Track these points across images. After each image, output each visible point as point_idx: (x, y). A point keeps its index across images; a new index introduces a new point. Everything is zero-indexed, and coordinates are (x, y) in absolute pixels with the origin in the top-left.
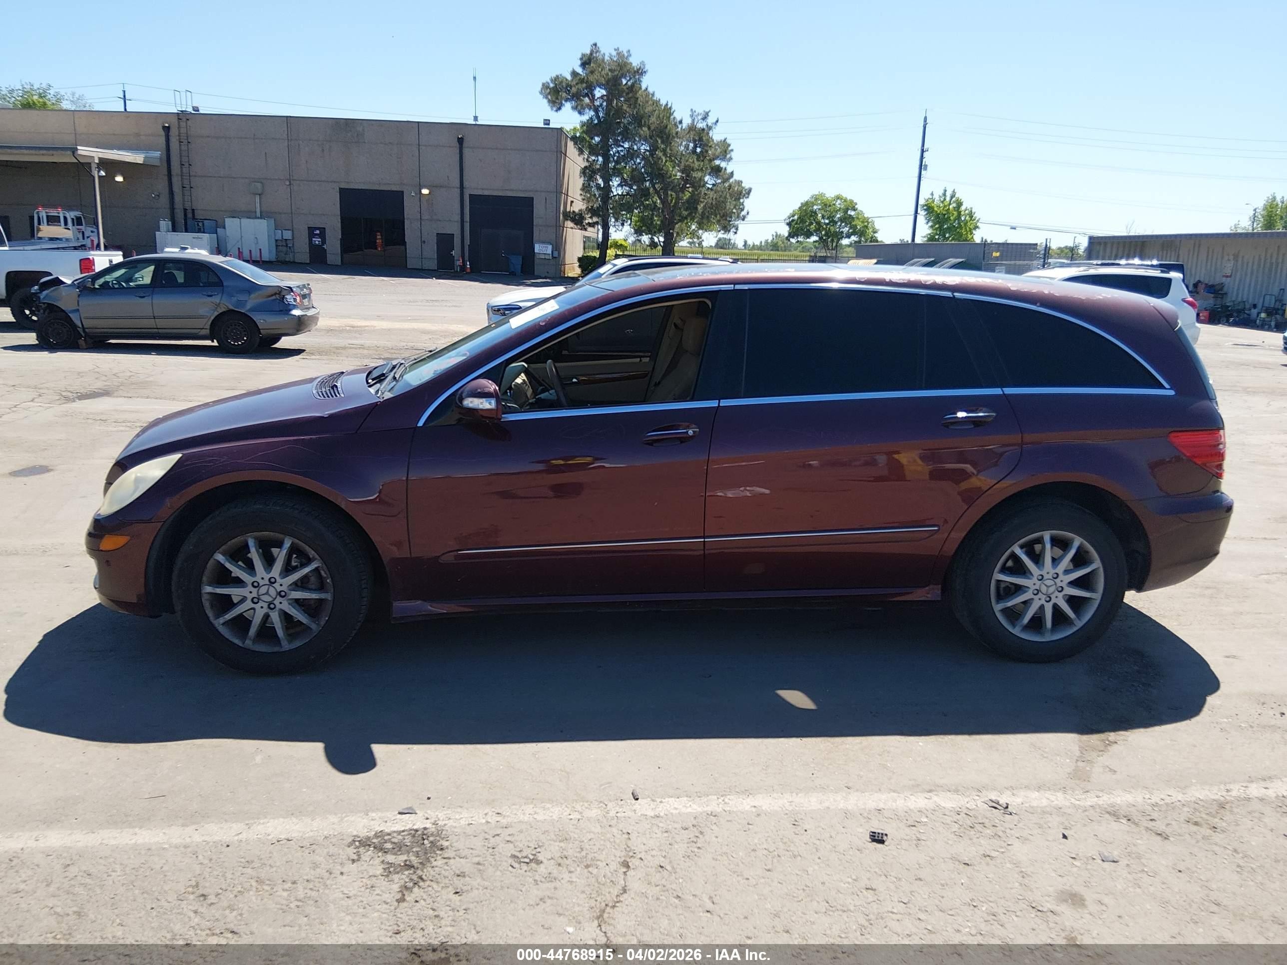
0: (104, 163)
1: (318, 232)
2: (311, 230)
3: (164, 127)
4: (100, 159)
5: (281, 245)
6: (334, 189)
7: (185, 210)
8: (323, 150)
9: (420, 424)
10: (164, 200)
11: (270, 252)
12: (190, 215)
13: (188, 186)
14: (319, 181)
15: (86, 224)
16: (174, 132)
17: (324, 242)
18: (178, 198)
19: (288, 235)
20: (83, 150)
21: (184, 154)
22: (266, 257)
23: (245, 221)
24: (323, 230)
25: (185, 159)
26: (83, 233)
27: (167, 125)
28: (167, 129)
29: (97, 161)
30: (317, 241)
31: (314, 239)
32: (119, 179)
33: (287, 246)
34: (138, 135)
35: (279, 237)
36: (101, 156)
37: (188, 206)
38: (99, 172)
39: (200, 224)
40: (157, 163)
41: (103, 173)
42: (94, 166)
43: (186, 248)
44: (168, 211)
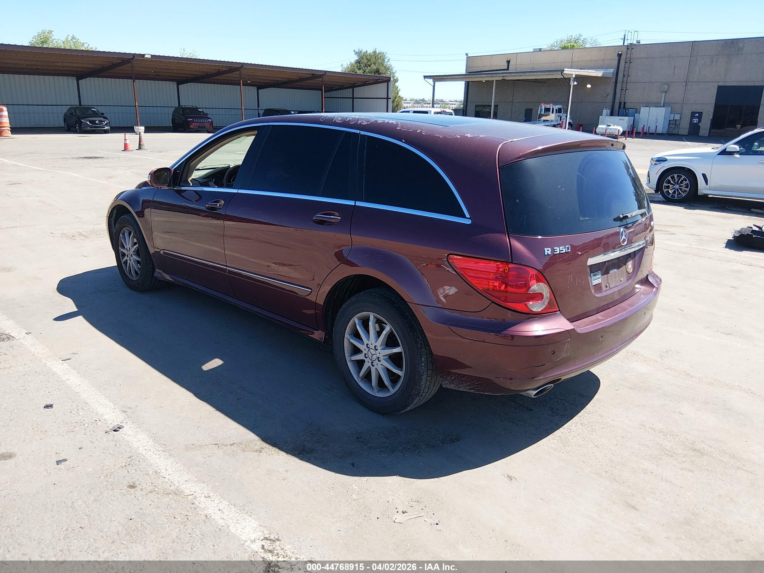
0: (578, 78)
1: (697, 115)
2: (693, 114)
3: (618, 54)
4: (576, 75)
5: (673, 123)
6: (714, 86)
7: (620, 103)
8: (712, 62)
10: (610, 98)
11: (663, 127)
12: (622, 106)
13: (625, 89)
14: (705, 82)
15: (563, 113)
16: (623, 57)
17: (700, 121)
18: (618, 96)
19: (677, 117)
20: (567, 71)
21: (627, 69)
22: (660, 130)
23: (653, 109)
24: (701, 114)
25: (626, 73)
26: (561, 117)
27: (620, 53)
28: (620, 56)
29: (574, 77)
30: (695, 121)
31: (693, 120)
32: (589, 86)
33: (675, 124)
34: (604, 60)
35: (672, 118)
36: (577, 73)
37: (622, 100)
38: (574, 82)
39: (627, 111)
40: (611, 76)
41: (576, 83)
42: (572, 79)
43: (610, 126)
44: (610, 104)
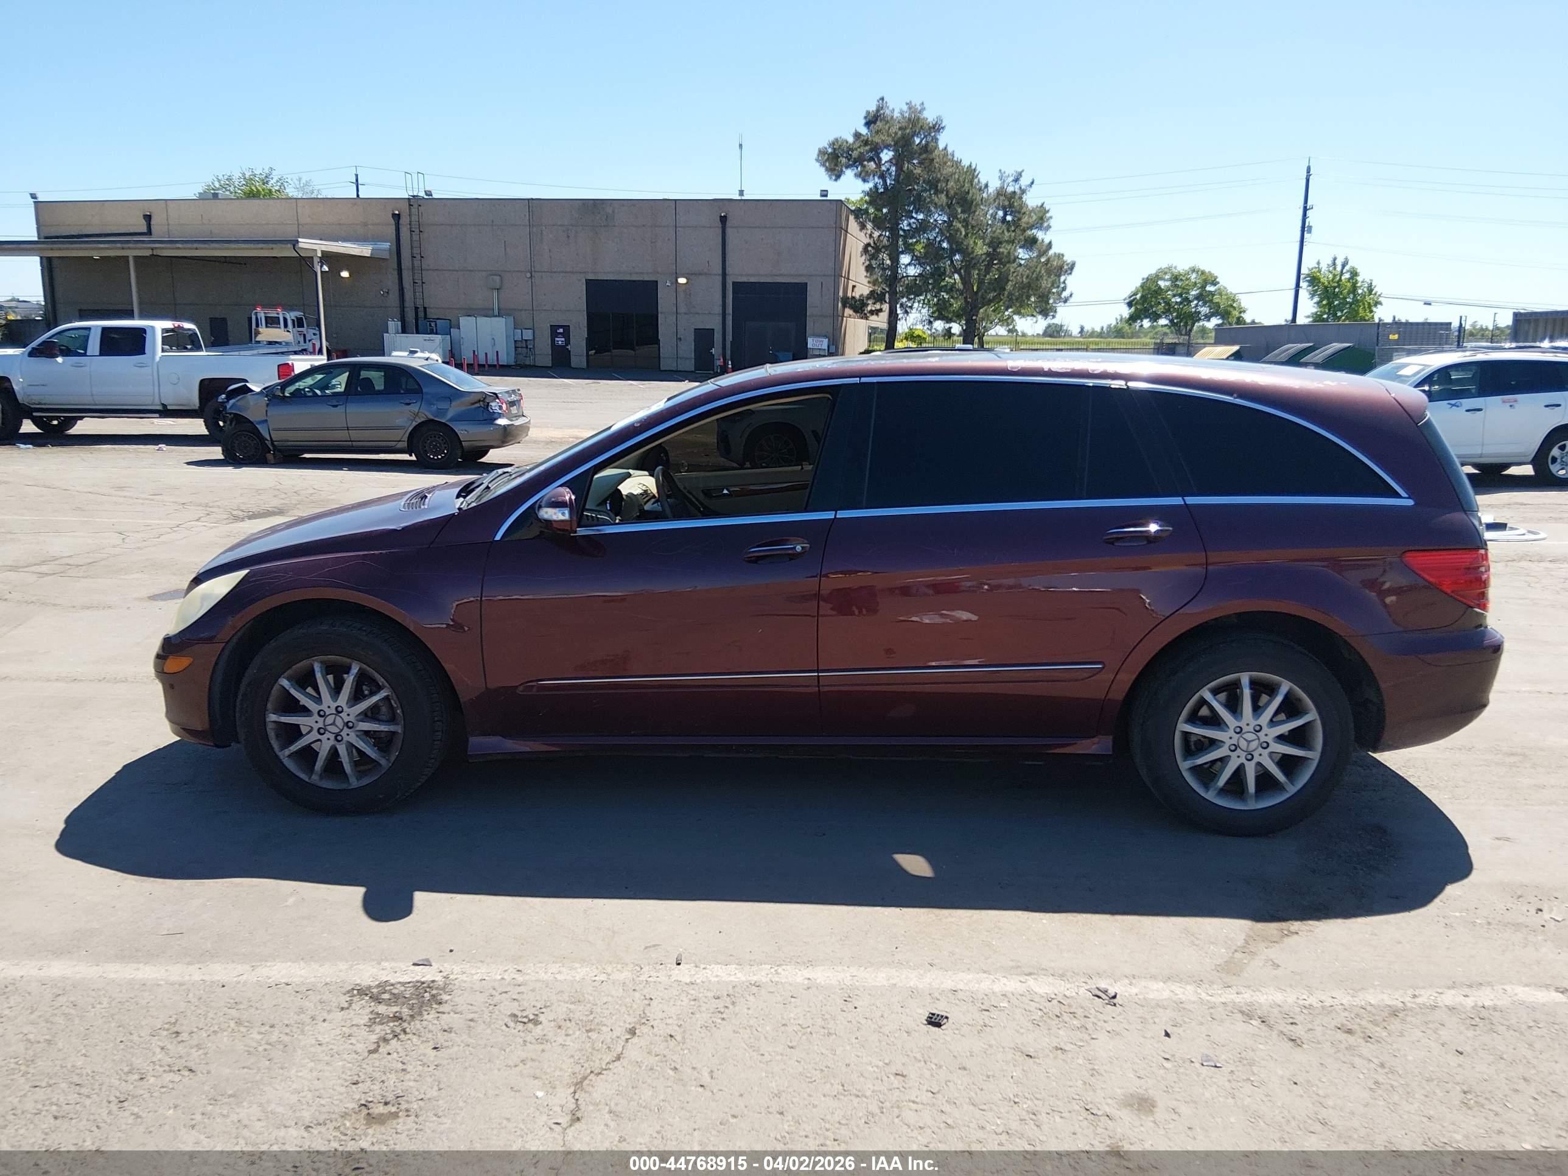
0: (327, 257)
1: (561, 330)
2: (554, 329)
3: (394, 215)
4: (322, 252)
5: (521, 346)
6: (580, 280)
7: (416, 308)
8: (568, 237)
9: (498, 537)
10: (393, 298)
11: (508, 354)
12: (421, 314)
13: (420, 282)
14: (563, 272)
15: (308, 326)
16: (404, 220)
17: (568, 342)
18: (409, 295)
19: (528, 335)
20: (305, 243)
21: (416, 244)
22: (503, 360)
23: (482, 320)
24: (567, 328)
25: (416, 251)
26: (304, 335)
27: (397, 212)
28: (397, 217)
29: (319, 255)
30: (560, 341)
31: (557, 339)
32: (345, 274)
33: (527, 347)
34: (366, 224)
35: (518, 337)
36: (324, 248)
37: (419, 303)
38: (321, 267)
39: (433, 324)
40: (386, 256)
41: (326, 268)
42: (316, 260)
43: (416, 352)
44: (397, 311)
